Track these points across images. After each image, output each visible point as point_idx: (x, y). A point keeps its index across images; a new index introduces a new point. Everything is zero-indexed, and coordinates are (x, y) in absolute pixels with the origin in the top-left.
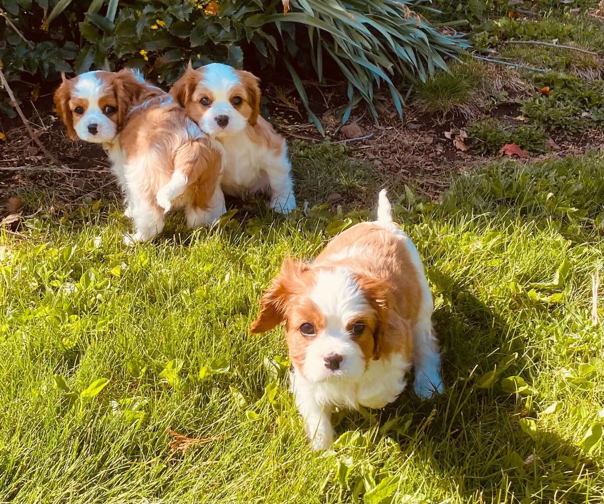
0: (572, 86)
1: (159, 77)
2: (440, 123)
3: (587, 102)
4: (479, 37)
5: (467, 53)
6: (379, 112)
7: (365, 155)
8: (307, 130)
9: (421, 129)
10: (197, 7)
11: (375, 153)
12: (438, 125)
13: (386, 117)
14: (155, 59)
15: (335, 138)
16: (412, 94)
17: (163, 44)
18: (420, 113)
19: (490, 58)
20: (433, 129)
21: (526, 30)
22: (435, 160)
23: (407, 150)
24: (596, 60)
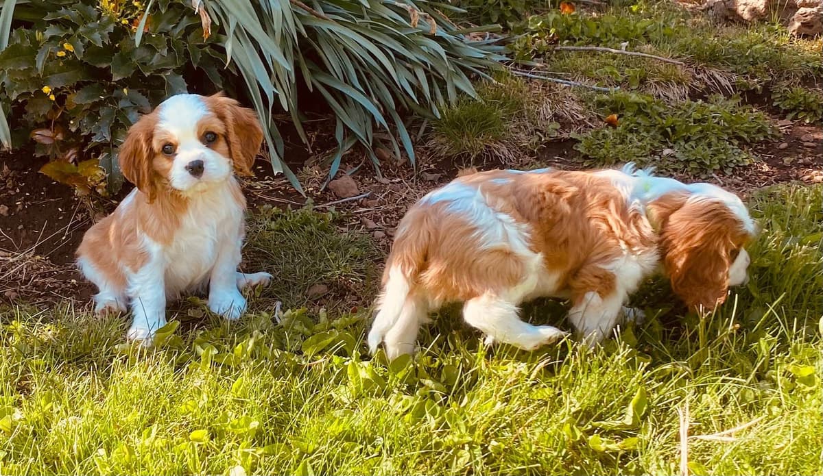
0: (649, 111)
1: (72, 122)
3: (671, 133)
4: (519, 42)
5: (503, 68)
6: (381, 158)
7: (362, 223)
8: (283, 188)
9: (441, 180)
10: (121, 22)
11: (376, 219)
13: (392, 164)
14: (65, 97)
15: (321, 199)
16: (427, 130)
17: (74, 76)
18: (440, 157)
19: (534, 73)
21: (586, 29)
24: (681, 71)
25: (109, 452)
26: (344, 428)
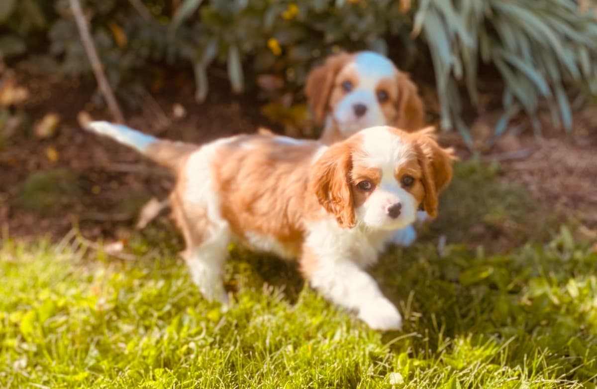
14: (289, 51)
17: (297, 34)
25: (295, 348)
26: (490, 353)
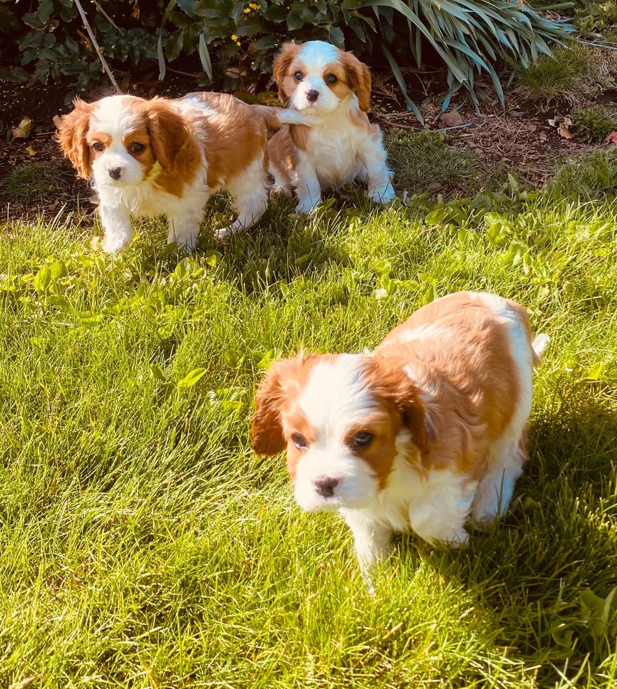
1: (253, 63)
2: (543, 111)
4: (584, 21)
5: (572, 38)
6: (480, 100)
7: (465, 143)
8: (406, 119)
9: (523, 117)
11: (476, 142)
12: (541, 113)
13: (488, 105)
16: (515, 80)
18: (523, 100)
19: (596, 43)
20: (536, 116)
22: (540, 149)
23: (509, 138)
26: (458, 269)
